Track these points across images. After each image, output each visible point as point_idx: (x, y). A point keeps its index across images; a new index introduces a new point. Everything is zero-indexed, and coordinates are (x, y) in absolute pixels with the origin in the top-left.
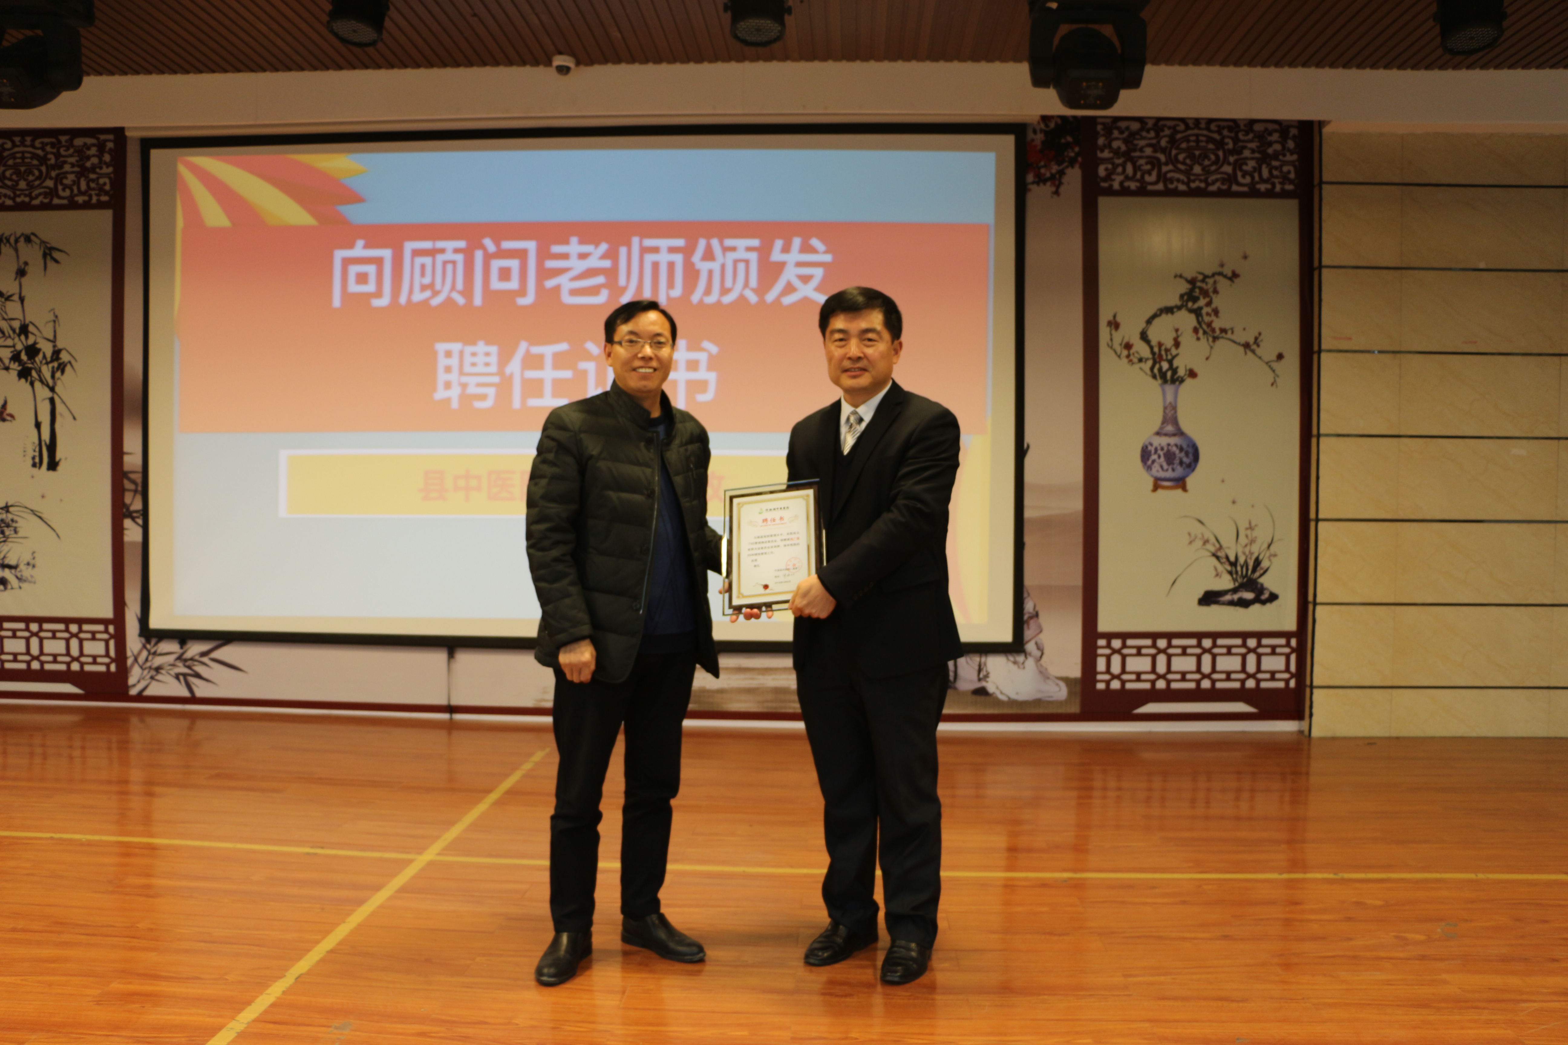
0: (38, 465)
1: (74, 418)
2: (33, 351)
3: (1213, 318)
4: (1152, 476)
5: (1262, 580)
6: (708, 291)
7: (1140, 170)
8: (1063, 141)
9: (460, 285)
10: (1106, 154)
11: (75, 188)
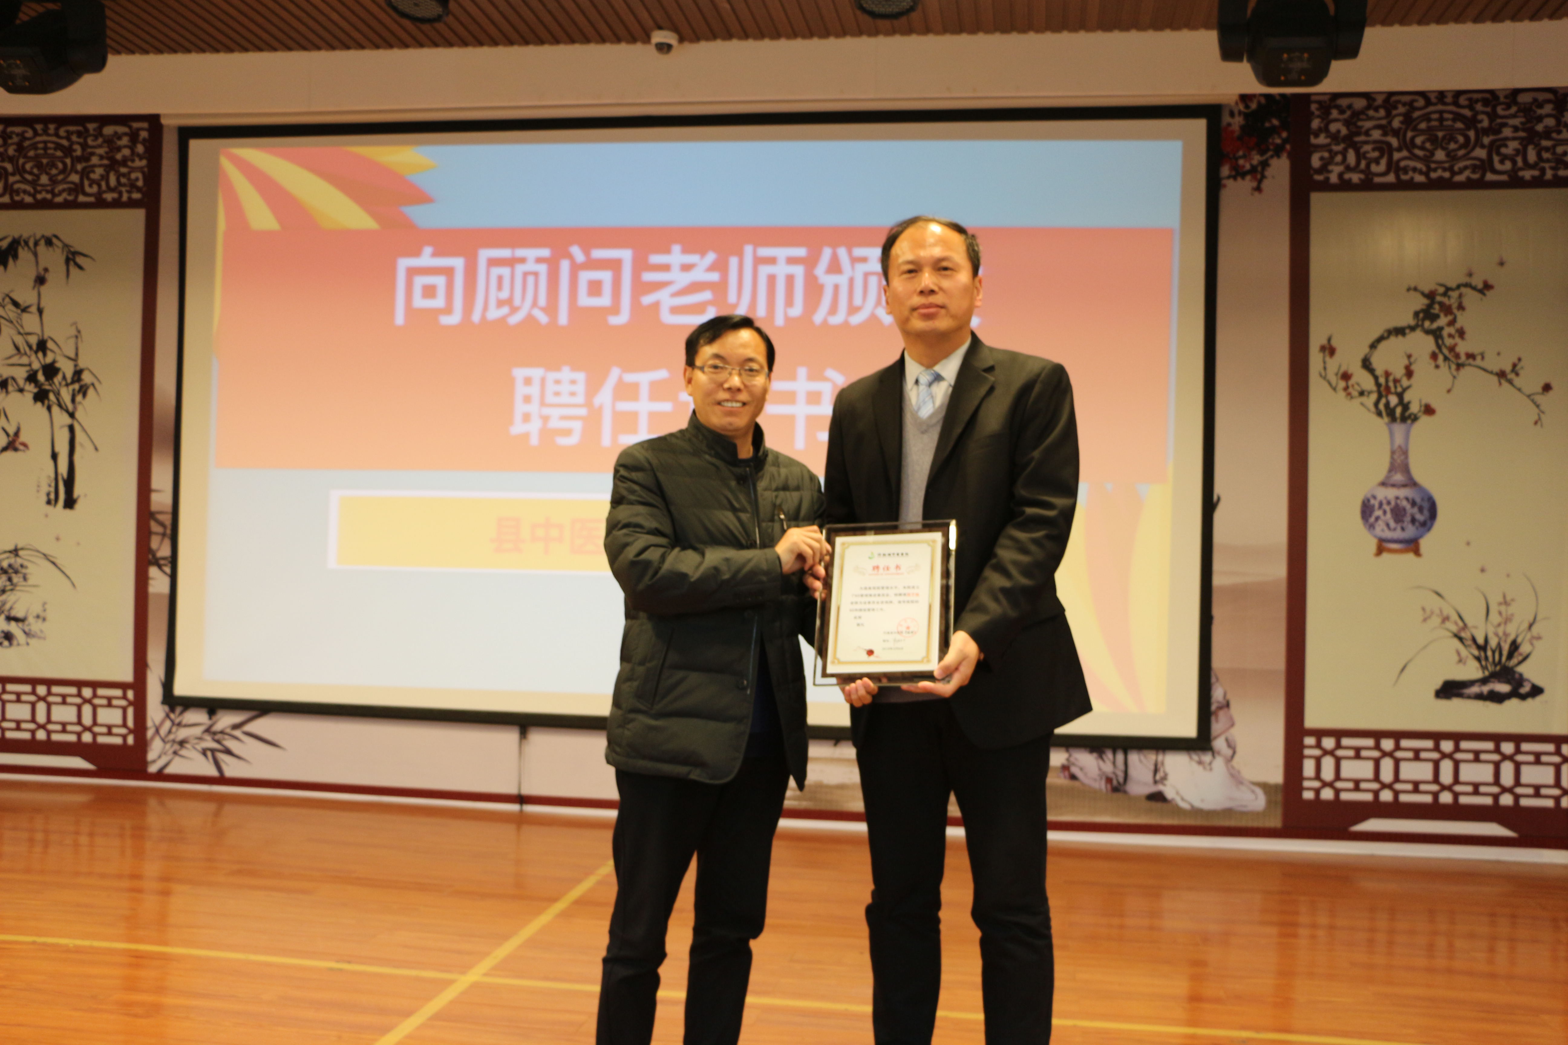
0: (53, 502)
1: (96, 449)
2: (51, 371)
3: (1457, 340)
4: (1375, 536)
5: (1520, 669)
6: (833, 310)
7: (1365, 158)
8: (1267, 125)
9: (542, 301)
10: (1322, 140)
11: (103, 184)
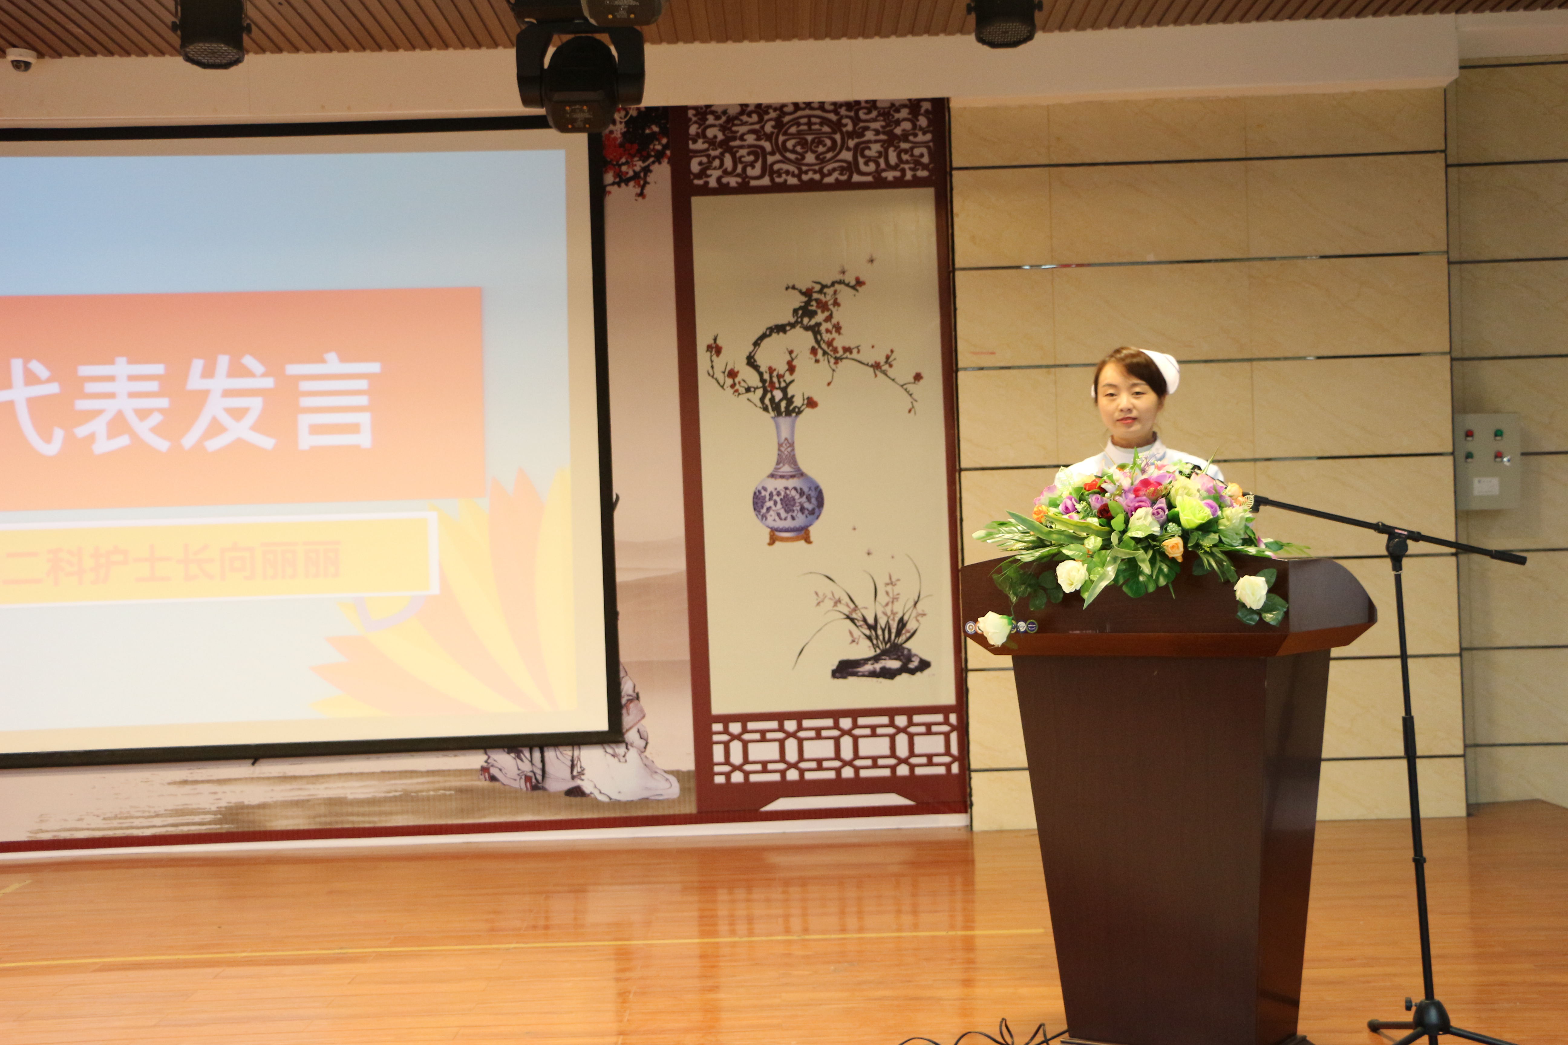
3: (835, 335)
4: (768, 527)
5: (907, 645)
10: (700, 145)
